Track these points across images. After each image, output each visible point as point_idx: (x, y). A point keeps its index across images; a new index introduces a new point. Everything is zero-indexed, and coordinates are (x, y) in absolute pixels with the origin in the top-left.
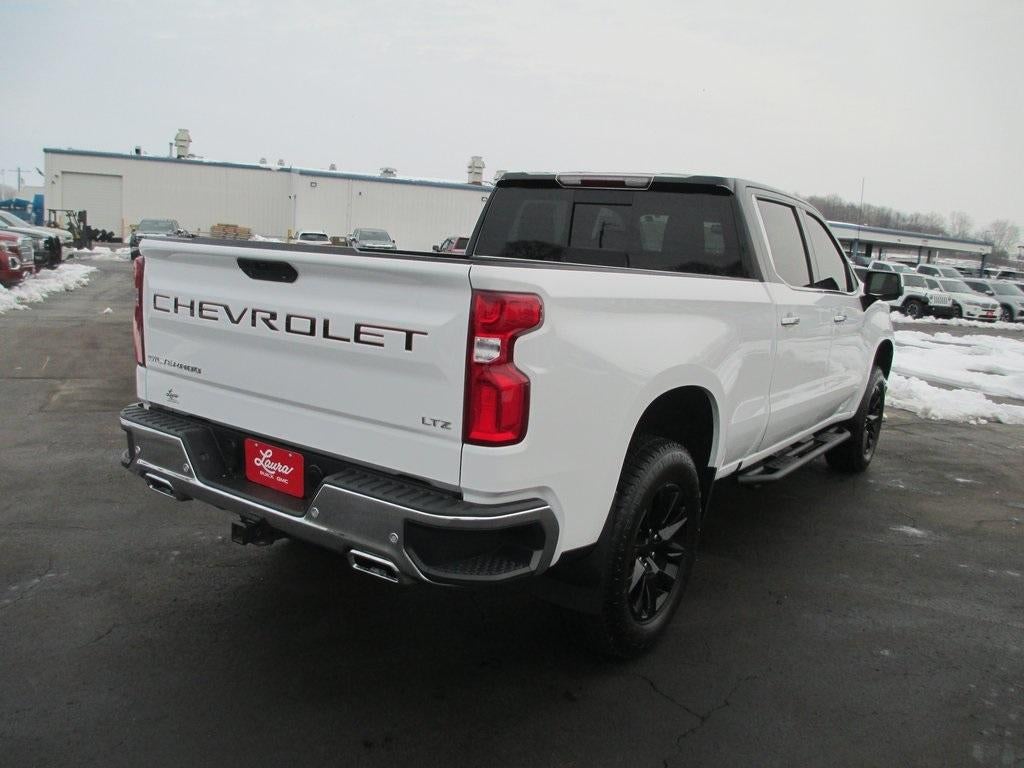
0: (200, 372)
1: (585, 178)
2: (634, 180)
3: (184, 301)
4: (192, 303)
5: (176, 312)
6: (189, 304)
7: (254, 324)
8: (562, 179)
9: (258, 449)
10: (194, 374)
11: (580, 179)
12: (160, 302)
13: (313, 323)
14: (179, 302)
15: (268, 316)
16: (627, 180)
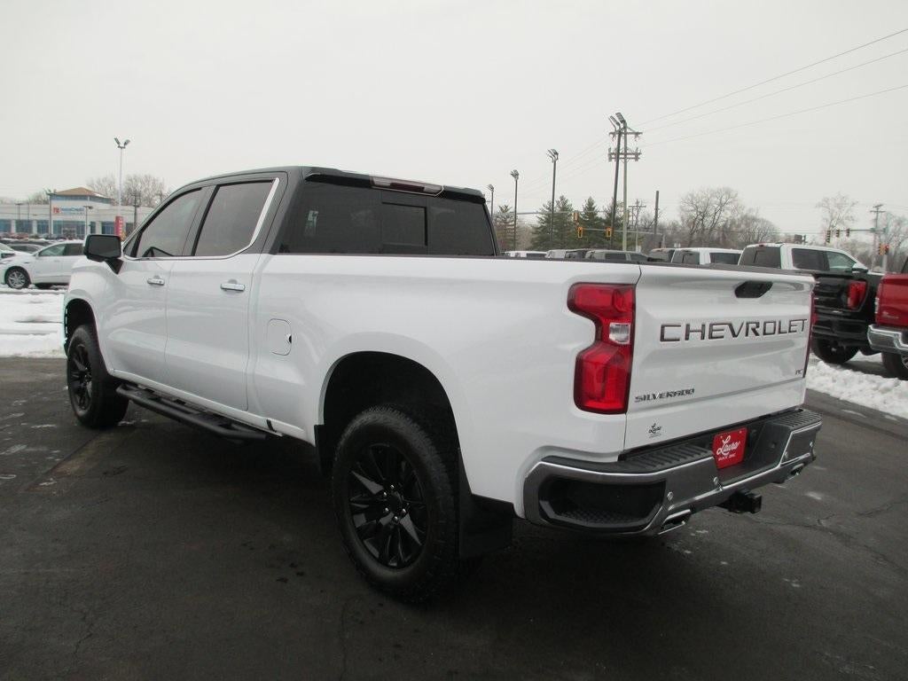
1: (394, 182)
2: (430, 187)
3: (696, 326)
4: (703, 326)
5: (687, 339)
6: (700, 328)
7: (747, 335)
8: (374, 180)
10: (687, 397)
11: (391, 182)
12: (669, 333)
13: (775, 325)
14: (691, 328)
15: (755, 325)
16: (426, 187)
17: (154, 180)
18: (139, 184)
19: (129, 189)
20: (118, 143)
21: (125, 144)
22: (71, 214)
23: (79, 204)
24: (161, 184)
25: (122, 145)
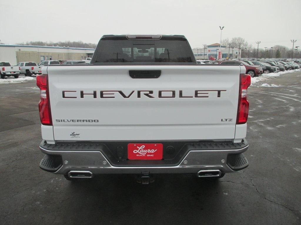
0: (98, 121)
1: (137, 36)
2: (155, 37)
3: (88, 92)
4: (95, 92)
5: (82, 97)
6: (92, 93)
7: (139, 97)
8: (128, 37)
9: (136, 146)
11: (135, 37)
13: (174, 93)
14: (84, 93)
15: (148, 92)
16: (153, 37)
17: (241, 39)
18: (236, 41)
19: (233, 43)
20: (221, 28)
21: (223, 28)
22: (213, 52)
23: (215, 48)
24: (244, 40)
25: (222, 28)
